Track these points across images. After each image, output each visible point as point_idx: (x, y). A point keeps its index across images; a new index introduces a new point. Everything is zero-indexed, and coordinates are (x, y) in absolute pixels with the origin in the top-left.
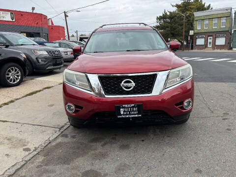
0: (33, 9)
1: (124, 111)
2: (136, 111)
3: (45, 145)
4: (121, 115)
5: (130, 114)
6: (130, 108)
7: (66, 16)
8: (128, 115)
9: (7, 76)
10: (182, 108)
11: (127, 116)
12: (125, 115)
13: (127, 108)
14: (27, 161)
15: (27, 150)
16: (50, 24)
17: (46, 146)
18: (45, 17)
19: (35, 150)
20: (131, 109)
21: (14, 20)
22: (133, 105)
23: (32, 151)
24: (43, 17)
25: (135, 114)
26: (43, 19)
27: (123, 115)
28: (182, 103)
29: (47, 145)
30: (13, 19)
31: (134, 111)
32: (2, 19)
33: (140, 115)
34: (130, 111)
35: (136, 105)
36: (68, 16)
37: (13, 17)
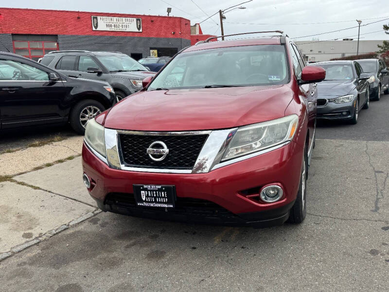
0: (169, 10)
1: (147, 196)
2: (165, 197)
3: (55, 233)
4: (142, 201)
5: (156, 202)
6: (156, 191)
7: (222, 17)
8: (152, 202)
9: (81, 119)
10: (258, 199)
11: (152, 205)
12: (148, 202)
13: (151, 191)
14: (14, 253)
15: (28, 236)
16: (198, 33)
17: (57, 233)
18: (188, 22)
19: (37, 238)
20: (156, 194)
21: (141, 31)
22: (160, 187)
23: (34, 237)
24: (183, 23)
25: (163, 203)
26: (183, 26)
27: (145, 201)
28: (258, 190)
29: (60, 232)
30: (139, 29)
31: (162, 197)
32: (124, 29)
33: (172, 206)
34: (155, 195)
35: (164, 187)
36: (225, 18)
37: (140, 26)
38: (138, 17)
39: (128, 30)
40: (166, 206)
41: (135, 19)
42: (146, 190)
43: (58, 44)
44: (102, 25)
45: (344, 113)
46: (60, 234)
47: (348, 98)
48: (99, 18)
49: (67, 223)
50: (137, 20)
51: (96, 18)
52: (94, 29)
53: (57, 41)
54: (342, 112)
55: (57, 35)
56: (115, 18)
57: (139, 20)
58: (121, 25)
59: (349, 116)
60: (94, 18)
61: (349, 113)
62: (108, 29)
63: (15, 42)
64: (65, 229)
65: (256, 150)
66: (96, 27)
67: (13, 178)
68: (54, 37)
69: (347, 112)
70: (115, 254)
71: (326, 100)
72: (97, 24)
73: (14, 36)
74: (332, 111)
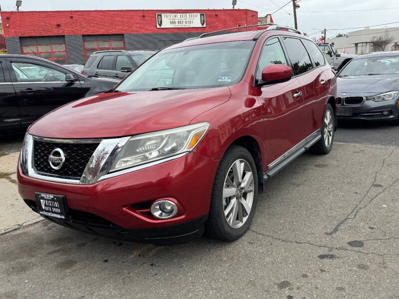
0: (234, 3)
1: (46, 205)
5: (52, 211)
6: (51, 200)
7: (296, 6)
8: (50, 212)
11: (50, 215)
12: (47, 211)
13: (47, 200)
18: (254, 13)
20: (51, 203)
21: (205, 26)
22: (52, 196)
24: (250, 14)
25: (58, 213)
27: (45, 210)
28: (148, 204)
30: (203, 24)
31: (56, 207)
32: (188, 25)
33: (63, 217)
34: (51, 205)
35: (56, 197)
36: (299, 7)
37: (204, 21)
38: (202, 12)
39: (192, 26)
40: (59, 216)
41: (199, 15)
42: (43, 198)
43: (124, 43)
44: (167, 22)
45: (385, 113)
46: (7, 234)
47: (390, 96)
48: (163, 15)
49: (21, 223)
50: (201, 15)
51: (161, 15)
52: (158, 27)
53: (123, 40)
54: (382, 112)
55: (123, 35)
56: (179, 15)
57: (204, 15)
58: (184, 21)
59: (391, 117)
60: (158, 15)
61: (391, 113)
62: (172, 26)
63: (86, 43)
64: (16, 229)
65: (150, 161)
66: (160, 25)
67: (10, 176)
68: (120, 36)
69: (388, 111)
70: (33, 260)
71: (363, 98)
72: (161, 22)
73: (85, 37)
74: (370, 110)
